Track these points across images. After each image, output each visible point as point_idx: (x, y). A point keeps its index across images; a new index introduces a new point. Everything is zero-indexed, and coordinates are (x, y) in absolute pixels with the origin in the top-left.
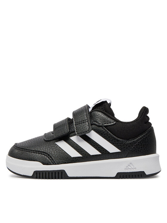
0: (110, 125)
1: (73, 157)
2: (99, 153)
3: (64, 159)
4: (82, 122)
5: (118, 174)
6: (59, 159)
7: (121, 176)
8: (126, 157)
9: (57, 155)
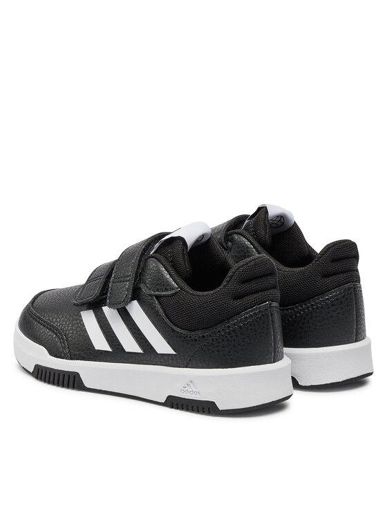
0: (164, 296)
1: (98, 350)
2: (139, 350)
3: (83, 350)
4: (122, 279)
5: (170, 398)
6: (76, 348)
7: (174, 403)
8: (186, 367)
9: (74, 339)
